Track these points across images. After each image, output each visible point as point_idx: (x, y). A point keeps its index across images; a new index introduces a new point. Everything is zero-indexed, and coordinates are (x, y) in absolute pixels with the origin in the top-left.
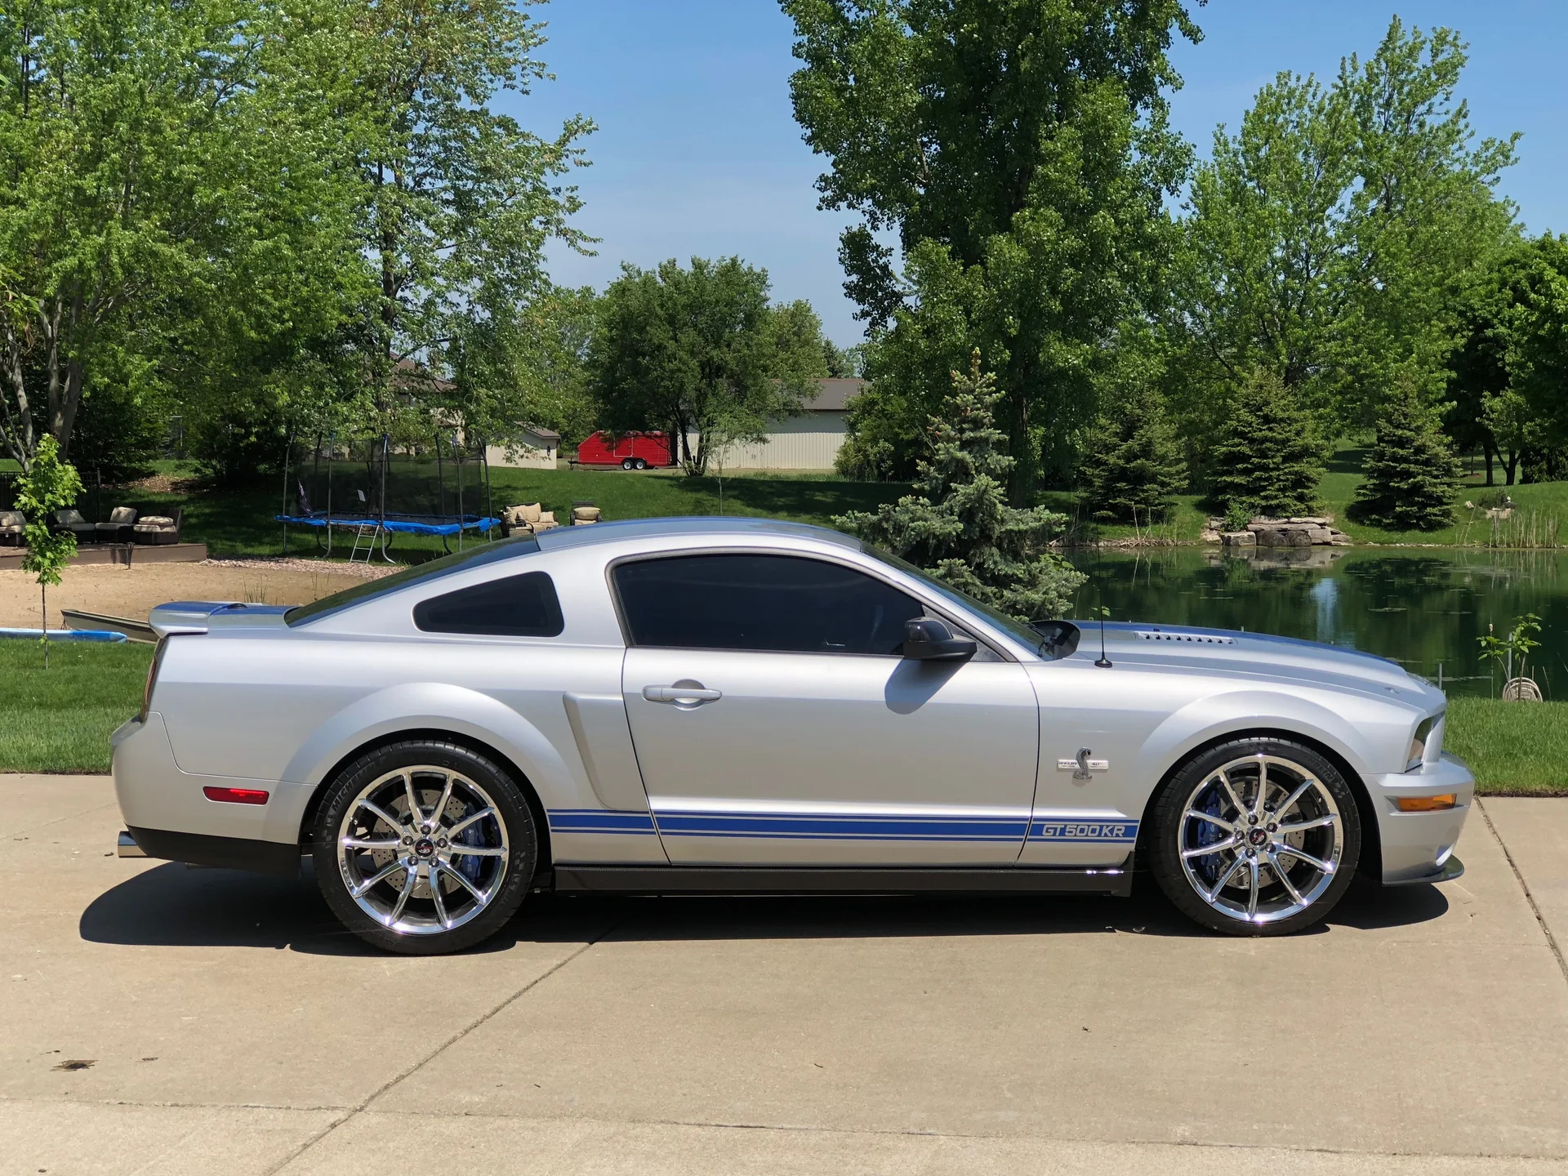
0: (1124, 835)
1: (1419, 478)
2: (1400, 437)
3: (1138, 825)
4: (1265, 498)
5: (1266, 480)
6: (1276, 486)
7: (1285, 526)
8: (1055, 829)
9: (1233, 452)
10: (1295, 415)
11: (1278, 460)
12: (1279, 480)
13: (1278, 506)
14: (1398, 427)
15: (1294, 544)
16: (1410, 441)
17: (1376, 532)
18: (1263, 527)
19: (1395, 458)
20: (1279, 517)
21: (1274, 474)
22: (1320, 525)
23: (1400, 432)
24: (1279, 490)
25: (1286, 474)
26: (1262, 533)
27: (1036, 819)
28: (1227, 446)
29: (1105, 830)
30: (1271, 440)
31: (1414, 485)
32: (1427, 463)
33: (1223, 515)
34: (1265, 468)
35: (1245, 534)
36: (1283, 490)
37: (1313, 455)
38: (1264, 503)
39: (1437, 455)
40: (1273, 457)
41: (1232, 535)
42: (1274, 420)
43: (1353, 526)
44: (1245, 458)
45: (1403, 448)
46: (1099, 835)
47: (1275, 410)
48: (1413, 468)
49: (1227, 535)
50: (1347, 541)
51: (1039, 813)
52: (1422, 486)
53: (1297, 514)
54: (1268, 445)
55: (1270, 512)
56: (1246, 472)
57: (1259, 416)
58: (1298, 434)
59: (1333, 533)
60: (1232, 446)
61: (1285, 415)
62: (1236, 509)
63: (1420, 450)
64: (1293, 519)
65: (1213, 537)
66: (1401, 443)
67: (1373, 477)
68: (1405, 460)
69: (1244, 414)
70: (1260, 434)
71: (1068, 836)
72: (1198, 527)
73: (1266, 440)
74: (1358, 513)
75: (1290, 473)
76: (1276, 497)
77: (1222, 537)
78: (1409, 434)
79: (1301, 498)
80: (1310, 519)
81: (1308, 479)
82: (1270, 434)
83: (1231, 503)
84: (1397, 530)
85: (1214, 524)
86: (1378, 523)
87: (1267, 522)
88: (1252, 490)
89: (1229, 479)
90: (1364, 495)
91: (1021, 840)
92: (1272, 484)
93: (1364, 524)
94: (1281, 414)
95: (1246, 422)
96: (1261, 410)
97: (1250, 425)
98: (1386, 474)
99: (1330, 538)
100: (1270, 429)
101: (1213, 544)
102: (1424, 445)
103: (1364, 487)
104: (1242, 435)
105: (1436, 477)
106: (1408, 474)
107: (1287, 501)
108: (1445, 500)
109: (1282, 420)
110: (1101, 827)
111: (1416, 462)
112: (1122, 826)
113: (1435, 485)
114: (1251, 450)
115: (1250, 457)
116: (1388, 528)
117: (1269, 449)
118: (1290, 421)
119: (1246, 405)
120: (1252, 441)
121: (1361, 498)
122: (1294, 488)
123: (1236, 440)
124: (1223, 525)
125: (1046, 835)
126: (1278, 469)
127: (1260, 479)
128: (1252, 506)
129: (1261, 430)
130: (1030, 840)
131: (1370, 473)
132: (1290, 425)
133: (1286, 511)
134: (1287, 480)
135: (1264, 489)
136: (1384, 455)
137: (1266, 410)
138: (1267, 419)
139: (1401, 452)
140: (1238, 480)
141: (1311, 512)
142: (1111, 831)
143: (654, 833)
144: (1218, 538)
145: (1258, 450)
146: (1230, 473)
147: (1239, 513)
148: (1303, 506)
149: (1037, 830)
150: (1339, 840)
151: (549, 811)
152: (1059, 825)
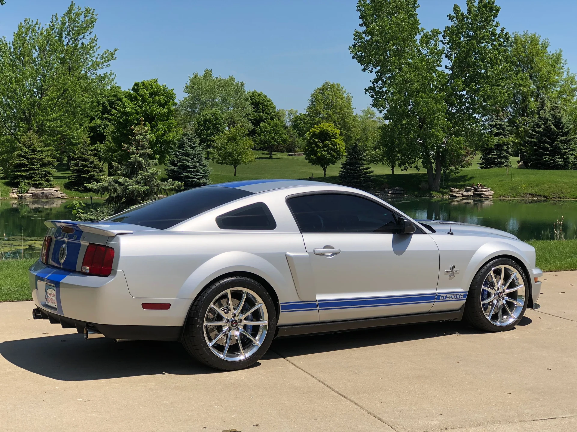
0: (463, 297)
1: (92, 173)
2: (85, 158)
3: (467, 293)
4: (34, 181)
5: (34, 174)
6: (38, 176)
7: (43, 191)
8: (444, 297)
9: (20, 163)
10: (44, 149)
11: (38, 166)
12: (39, 174)
13: (39, 184)
14: (83, 154)
15: (48, 198)
16: (88, 159)
17: (77, 193)
18: (34, 192)
19: (83, 165)
20: (39, 188)
21: (37, 171)
22: (56, 191)
23: (84, 156)
24: (39, 177)
25: (41, 171)
26: (34, 194)
27: (439, 294)
28: (18, 161)
29: (458, 296)
30: (35, 159)
31: (90, 175)
32: (95, 167)
33: (17, 187)
34: (34, 169)
35: (29, 195)
36: (41, 177)
37: (51, 164)
38: (33, 183)
39: (98, 164)
40: (36, 165)
41: (23, 195)
42: (36, 151)
43: (68, 191)
44: (26, 166)
45: (86, 162)
46: (456, 298)
47: (36, 146)
48: (90, 169)
49: (20, 195)
50: (66, 197)
51: (439, 291)
52: (94, 176)
53: (46, 187)
54: (35, 160)
55: (36, 186)
56: (26, 171)
57: (30, 149)
58: (45, 157)
59: (61, 194)
60: (20, 161)
61: (40, 149)
62: (23, 185)
63: (92, 163)
64: (45, 189)
65: (15, 196)
66: (85, 160)
67: (75, 173)
68: (87, 166)
69: (24, 149)
70: (31, 156)
71: (447, 299)
72: (8, 192)
73: (33, 158)
74: (68, 186)
75: (43, 171)
76: (38, 180)
77: (18, 196)
78: (88, 157)
79: (47, 181)
80: (51, 189)
81: (49, 173)
82: (35, 156)
83: (21, 183)
84: (85, 192)
85: (14, 191)
86: (77, 190)
87: (35, 190)
88: (29, 178)
89: (19, 173)
90: (71, 179)
91: (433, 302)
92: (36, 175)
93: (72, 190)
94: (38, 149)
95: (25, 151)
96: (31, 147)
97: (27, 153)
98: (79, 172)
99: (60, 196)
100: (35, 154)
101: (15, 198)
102: (93, 161)
103: (71, 176)
104: (24, 157)
105: (98, 173)
106: (88, 172)
107: (43, 182)
108: (101, 181)
109: (39, 151)
110: (457, 295)
111: (91, 167)
112: (463, 294)
113: (97, 176)
114: (28, 162)
115: (28, 165)
116: (81, 191)
117: (35, 162)
118: (42, 151)
119: (25, 145)
120: (28, 159)
121: (70, 181)
122: (45, 177)
123: (22, 159)
124: (18, 191)
125: (441, 299)
126: (38, 170)
127: (32, 173)
128: (29, 184)
129: (31, 155)
130: (436, 302)
131: (73, 171)
132: (42, 153)
133: (42, 186)
134: (42, 174)
135: (33, 177)
136: (79, 164)
137: (33, 147)
138: (33, 151)
139: (85, 163)
140: (23, 174)
141: (51, 186)
142: (460, 296)
143: (317, 310)
144: (17, 196)
145: (31, 162)
146: (19, 171)
147: (24, 186)
148: (49, 184)
149: (438, 297)
150: (524, 294)
151: (281, 303)
152: (445, 295)
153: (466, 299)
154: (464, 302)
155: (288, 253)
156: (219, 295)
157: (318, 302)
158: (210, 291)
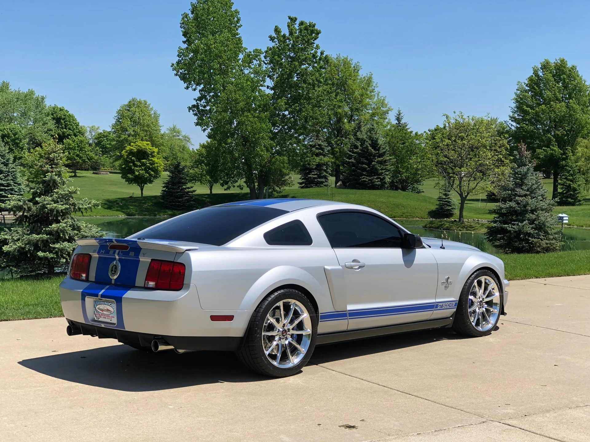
0: (454, 306)
3: (458, 302)
8: (440, 305)
27: (437, 303)
29: (451, 305)
46: (449, 307)
51: (438, 300)
71: (443, 308)
91: (433, 310)
110: (450, 303)
112: (454, 303)
125: (439, 308)
130: (435, 310)
142: (452, 305)
143: (347, 319)
149: (437, 306)
150: (498, 302)
151: (321, 314)
152: (441, 304)
153: (456, 307)
154: (455, 310)
155: (326, 267)
156: (274, 307)
157: (348, 312)
158: (266, 303)
